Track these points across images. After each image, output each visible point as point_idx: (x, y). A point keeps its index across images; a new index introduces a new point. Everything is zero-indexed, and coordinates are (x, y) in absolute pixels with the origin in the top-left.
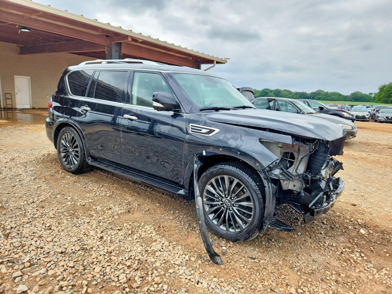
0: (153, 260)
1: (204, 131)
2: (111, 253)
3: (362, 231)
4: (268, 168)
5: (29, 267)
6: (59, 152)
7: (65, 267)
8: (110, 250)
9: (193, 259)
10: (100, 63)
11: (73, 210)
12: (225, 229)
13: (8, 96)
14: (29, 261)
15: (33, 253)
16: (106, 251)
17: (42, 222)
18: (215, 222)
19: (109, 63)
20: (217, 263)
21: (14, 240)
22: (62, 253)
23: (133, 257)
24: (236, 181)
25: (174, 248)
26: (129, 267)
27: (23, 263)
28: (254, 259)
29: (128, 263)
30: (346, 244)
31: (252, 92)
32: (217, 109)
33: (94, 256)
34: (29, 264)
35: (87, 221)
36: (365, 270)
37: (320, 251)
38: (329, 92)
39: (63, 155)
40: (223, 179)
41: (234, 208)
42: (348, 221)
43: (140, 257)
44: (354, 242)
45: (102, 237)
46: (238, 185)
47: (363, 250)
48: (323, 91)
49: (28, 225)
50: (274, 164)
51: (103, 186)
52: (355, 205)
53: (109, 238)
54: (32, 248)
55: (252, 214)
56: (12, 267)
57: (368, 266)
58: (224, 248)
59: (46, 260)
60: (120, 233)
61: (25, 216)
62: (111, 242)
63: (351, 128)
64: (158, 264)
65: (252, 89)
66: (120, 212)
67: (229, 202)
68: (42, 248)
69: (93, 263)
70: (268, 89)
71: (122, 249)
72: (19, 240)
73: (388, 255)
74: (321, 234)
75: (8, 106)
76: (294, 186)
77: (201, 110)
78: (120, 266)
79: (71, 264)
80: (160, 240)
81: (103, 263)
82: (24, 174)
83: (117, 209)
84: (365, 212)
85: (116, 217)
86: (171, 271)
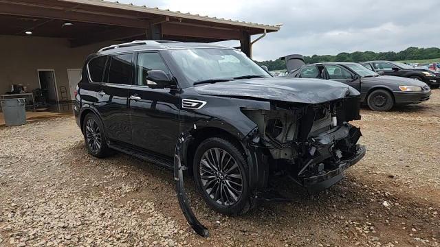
0: (143, 233)
1: (194, 105)
2: (107, 227)
3: (385, 204)
4: (247, 137)
5: (33, 239)
6: (86, 137)
7: (63, 239)
8: (107, 224)
9: (181, 232)
10: (113, 48)
11: (86, 191)
12: (221, 203)
13: (63, 89)
14: (34, 235)
15: (40, 228)
16: (103, 225)
17: (56, 201)
18: (212, 196)
19: (120, 47)
20: (203, 236)
21: (28, 217)
22: (64, 227)
23: (125, 231)
24: (225, 153)
25: (167, 223)
26: (119, 239)
27: (29, 236)
28: (244, 232)
29: (119, 236)
30: (358, 217)
31: (302, 59)
32: (213, 82)
33: (91, 230)
34: (33, 237)
35: (95, 200)
36: (368, 243)
37: (322, 225)
38: (425, 48)
39: (89, 140)
40: (214, 152)
41: (227, 181)
42: (373, 194)
43: (132, 230)
44: (368, 214)
45: (103, 214)
46: (227, 156)
47: (375, 223)
48: (417, 48)
49: (43, 205)
50: (253, 132)
51: (122, 168)
52: (392, 177)
53: (110, 214)
54: (41, 223)
55: (242, 185)
56: (19, 239)
57: (373, 240)
58: (218, 222)
59: (48, 233)
60: (121, 210)
61: (44, 197)
62: (111, 218)
63: (419, 89)
64: (145, 237)
65: (301, 56)
66: (128, 191)
67: (222, 175)
68: (49, 223)
69: (87, 236)
70: (345, 53)
71: (119, 224)
72: (31, 217)
73: (404, 228)
74: (333, 207)
75: (64, 99)
76: (286, 154)
77: (195, 84)
78: (111, 238)
79: (69, 237)
80: (156, 215)
81: (97, 235)
82: (54, 161)
83: (127, 189)
84: (401, 184)
85: (123, 196)
86: (155, 242)
